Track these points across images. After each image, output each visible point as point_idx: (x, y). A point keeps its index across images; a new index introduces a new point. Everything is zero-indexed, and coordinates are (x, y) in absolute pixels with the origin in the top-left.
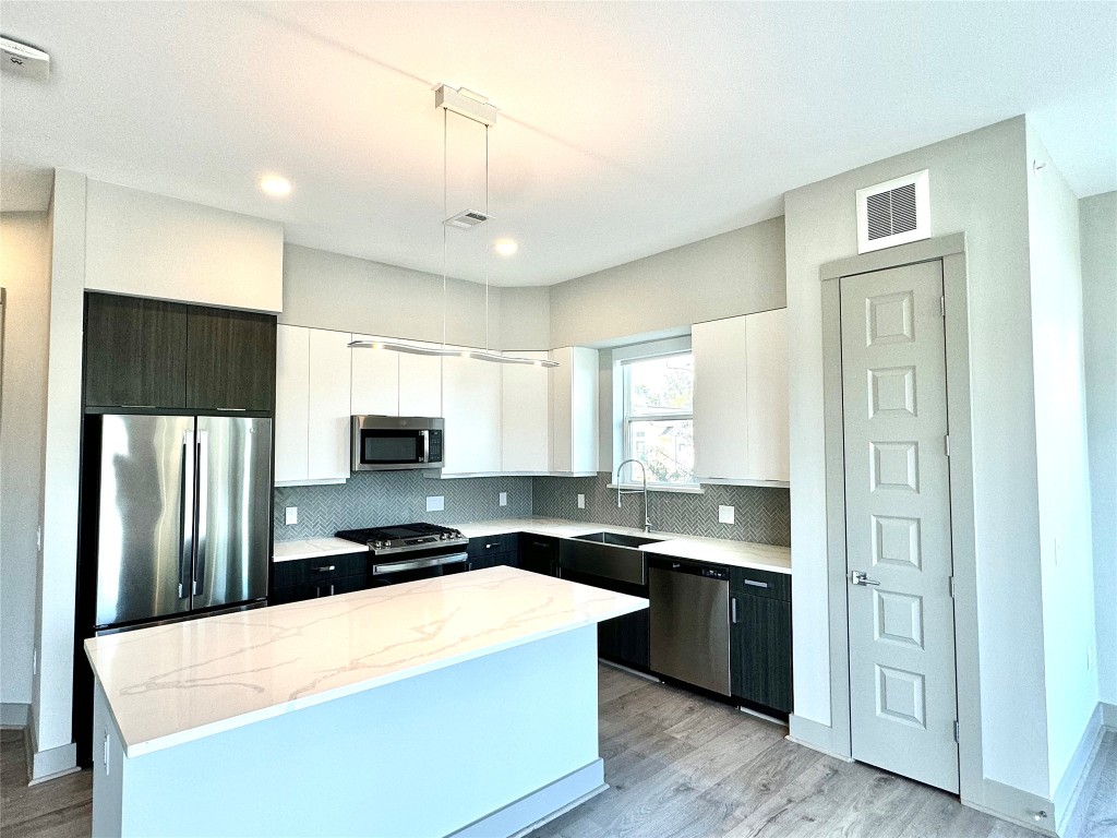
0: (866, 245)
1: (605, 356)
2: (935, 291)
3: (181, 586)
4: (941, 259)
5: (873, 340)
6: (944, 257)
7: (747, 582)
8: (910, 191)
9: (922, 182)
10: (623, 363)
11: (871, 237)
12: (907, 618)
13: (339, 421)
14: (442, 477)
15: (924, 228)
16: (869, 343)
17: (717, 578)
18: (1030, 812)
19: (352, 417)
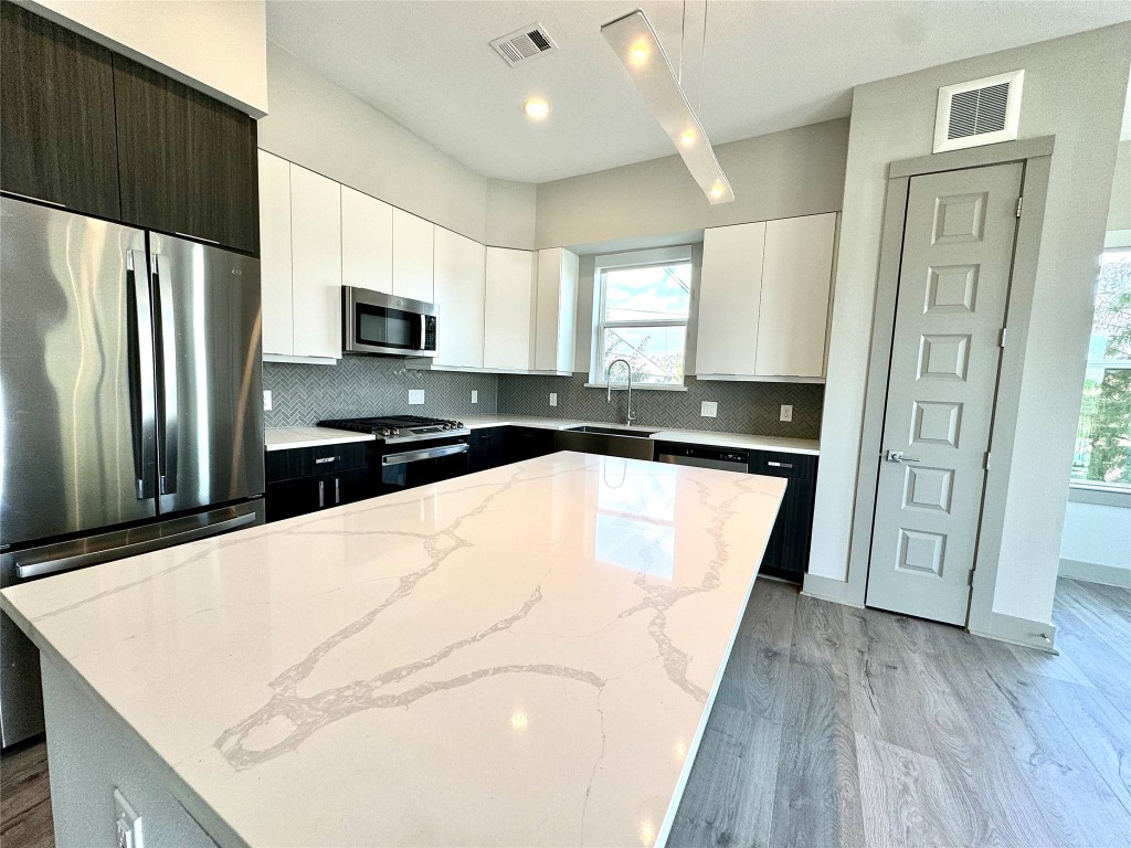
0: (945, 144)
1: (587, 263)
2: (1012, 194)
3: (141, 482)
4: (1025, 161)
5: (936, 240)
6: (1027, 162)
7: (770, 463)
8: (1003, 90)
9: (1017, 82)
10: (603, 271)
11: (953, 134)
12: (936, 487)
13: (329, 289)
14: (433, 368)
15: (1011, 130)
16: (933, 242)
17: (737, 461)
18: (1031, 635)
19: (343, 288)
